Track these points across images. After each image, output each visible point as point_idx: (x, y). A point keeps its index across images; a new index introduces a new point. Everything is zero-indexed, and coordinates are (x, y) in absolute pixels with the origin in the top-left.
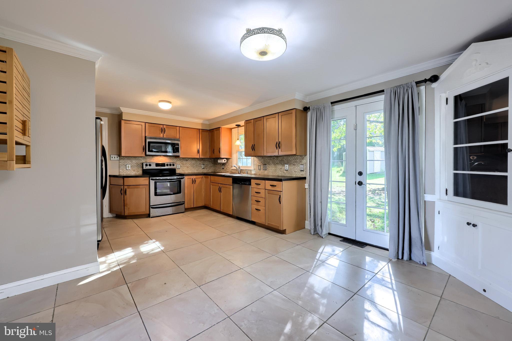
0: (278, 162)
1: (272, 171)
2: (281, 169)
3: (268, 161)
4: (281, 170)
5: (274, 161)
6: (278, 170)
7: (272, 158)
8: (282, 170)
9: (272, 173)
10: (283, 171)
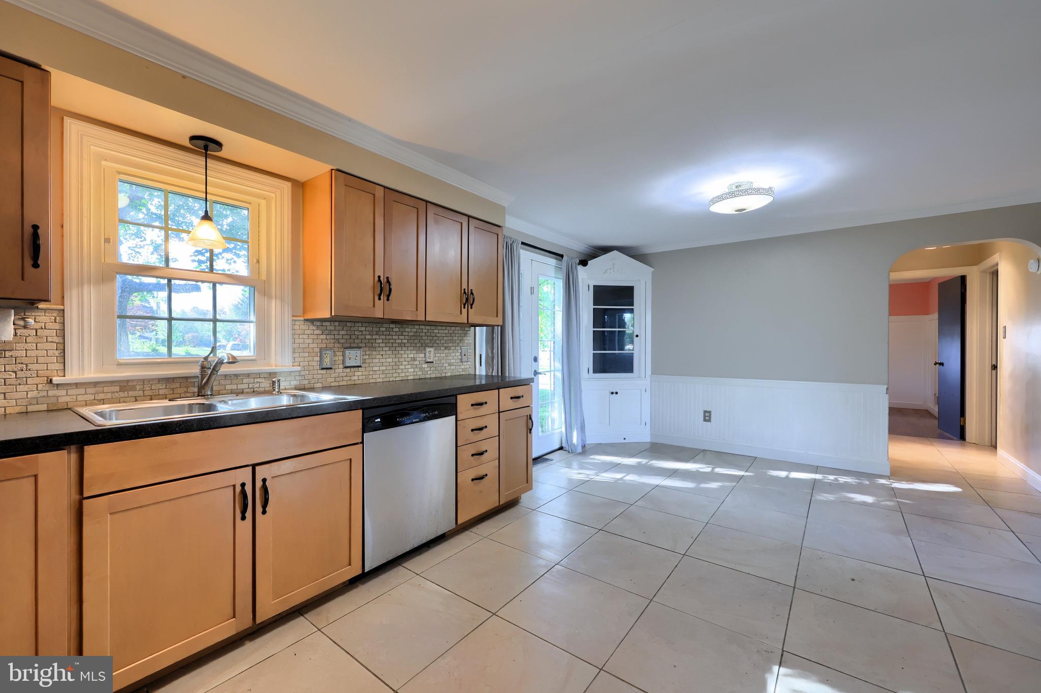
0: (405, 341)
1: (384, 368)
2: (414, 359)
3: (368, 337)
4: (412, 363)
5: (390, 337)
6: (404, 363)
7: (384, 329)
8: (415, 363)
9: (382, 376)
10: (420, 366)
